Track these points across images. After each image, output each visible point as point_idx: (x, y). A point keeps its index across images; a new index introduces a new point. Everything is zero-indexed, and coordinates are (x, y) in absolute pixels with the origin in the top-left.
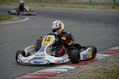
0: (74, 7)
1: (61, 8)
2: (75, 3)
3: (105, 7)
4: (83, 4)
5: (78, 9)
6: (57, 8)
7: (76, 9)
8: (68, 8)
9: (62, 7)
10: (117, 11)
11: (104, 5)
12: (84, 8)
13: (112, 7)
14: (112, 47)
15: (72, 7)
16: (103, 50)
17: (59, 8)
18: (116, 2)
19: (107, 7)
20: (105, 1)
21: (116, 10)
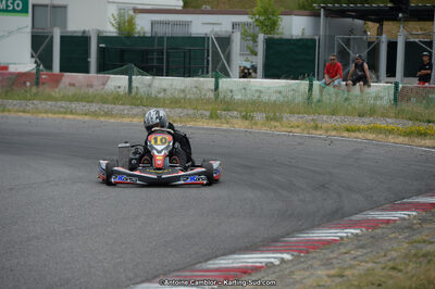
0: (71, 113)
1: (21, 114)
2: (77, 98)
3: (185, 111)
4: (104, 100)
5: (87, 118)
6: (6, 114)
7: (79, 118)
8: (50, 115)
9: (24, 111)
10: (225, 127)
11: (180, 107)
12: (108, 114)
13: (208, 113)
14: (209, 259)
15: (65, 113)
16: (178, 270)
17: (12, 115)
18: (221, 96)
19: (191, 112)
20: (183, 91)
21: (222, 123)
